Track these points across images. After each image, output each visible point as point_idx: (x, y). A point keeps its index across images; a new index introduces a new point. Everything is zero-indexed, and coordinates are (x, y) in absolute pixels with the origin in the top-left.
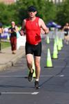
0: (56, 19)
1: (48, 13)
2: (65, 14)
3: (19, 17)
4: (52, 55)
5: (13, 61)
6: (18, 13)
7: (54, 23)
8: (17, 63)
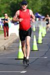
0: (41, 11)
1: (34, 6)
2: (48, 7)
3: (10, 9)
4: (37, 40)
5: (5, 45)
6: (9, 6)
7: (39, 15)
8: (8, 48)
